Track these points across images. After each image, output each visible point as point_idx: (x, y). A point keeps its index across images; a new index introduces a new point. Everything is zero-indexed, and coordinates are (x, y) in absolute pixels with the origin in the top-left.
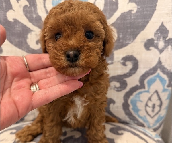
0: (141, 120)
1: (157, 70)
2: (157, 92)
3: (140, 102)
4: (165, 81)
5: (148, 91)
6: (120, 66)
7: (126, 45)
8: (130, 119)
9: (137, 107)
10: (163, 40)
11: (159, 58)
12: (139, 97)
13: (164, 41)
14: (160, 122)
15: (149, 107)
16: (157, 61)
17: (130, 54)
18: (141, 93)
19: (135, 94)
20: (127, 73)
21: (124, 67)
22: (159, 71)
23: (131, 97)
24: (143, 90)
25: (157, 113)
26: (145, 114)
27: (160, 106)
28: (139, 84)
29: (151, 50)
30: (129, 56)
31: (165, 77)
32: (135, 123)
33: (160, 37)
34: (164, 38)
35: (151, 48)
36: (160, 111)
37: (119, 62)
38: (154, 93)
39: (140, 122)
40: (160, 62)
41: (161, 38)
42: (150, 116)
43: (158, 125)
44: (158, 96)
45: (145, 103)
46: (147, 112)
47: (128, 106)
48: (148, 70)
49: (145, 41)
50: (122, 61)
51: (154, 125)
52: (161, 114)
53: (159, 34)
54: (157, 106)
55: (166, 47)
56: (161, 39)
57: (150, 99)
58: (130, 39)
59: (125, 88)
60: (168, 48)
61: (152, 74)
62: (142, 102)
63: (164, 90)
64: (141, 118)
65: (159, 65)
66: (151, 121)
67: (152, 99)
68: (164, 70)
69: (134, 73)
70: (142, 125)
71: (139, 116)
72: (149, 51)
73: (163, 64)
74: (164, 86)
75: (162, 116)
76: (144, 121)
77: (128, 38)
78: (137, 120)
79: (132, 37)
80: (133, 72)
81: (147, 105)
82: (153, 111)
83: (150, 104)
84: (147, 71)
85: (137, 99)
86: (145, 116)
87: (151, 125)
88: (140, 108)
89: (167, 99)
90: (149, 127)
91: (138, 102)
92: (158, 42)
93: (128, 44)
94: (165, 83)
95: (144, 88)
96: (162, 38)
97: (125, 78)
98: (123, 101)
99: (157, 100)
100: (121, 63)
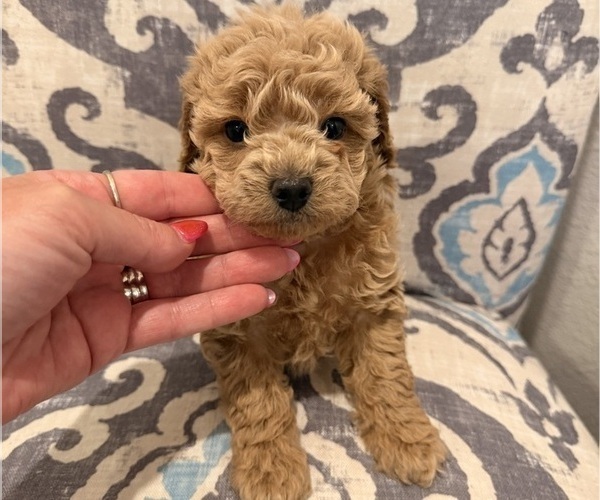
0: (465, 286)
1: (532, 137)
2: (523, 203)
3: (470, 233)
4: (554, 170)
5: (497, 202)
6: (418, 118)
7: (444, 50)
8: (434, 281)
9: (458, 246)
10: (563, 41)
11: (544, 100)
12: (468, 218)
13: (566, 44)
14: (524, 290)
15: (496, 248)
16: (535, 107)
17: (454, 82)
18: (476, 204)
19: (455, 207)
20: (439, 143)
21: (432, 122)
22: (537, 140)
23: (444, 218)
24: (482, 196)
25: (516, 267)
26: (481, 267)
27: (529, 245)
28: (472, 179)
29: (521, 71)
30: (449, 86)
31: (554, 159)
32: (447, 295)
33: (556, 30)
34: (567, 35)
35: (521, 66)
36: (525, 258)
37: (416, 104)
38: (515, 206)
39: (463, 291)
40: (543, 113)
41: (556, 35)
42: (494, 273)
43: (514, 299)
44: (527, 215)
45: (483, 235)
46: (487, 262)
47: (433, 242)
48: (504, 134)
49: (506, 41)
50: (427, 104)
51: (503, 300)
52: (528, 269)
53: (553, 22)
54: (520, 244)
55: (568, 64)
56: (557, 40)
57: (499, 224)
58: (456, 33)
59: (427, 188)
60: (575, 70)
61: (516, 148)
62: (475, 232)
63: (547, 199)
64: (467, 278)
65: (539, 123)
66: (496, 288)
67: (507, 223)
68: (555, 138)
69: (462, 143)
70: (469, 300)
71: (461, 273)
72: (514, 76)
73: (552, 119)
74: (546, 187)
75: (529, 273)
76: (476, 288)
77: (453, 28)
78: (455, 286)
79: (465, 24)
80: (458, 139)
81: (488, 242)
82: (505, 258)
83: (499, 239)
84: (501, 139)
85: (461, 222)
86: (480, 274)
87: (495, 300)
88: (465, 250)
89: (549, 225)
90: (488, 306)
91: (462, 232)
92: (546, 47)
93: (452, 46)
94: (552, 178)
95: (487, 190)
96: (560, 33)
97: (432, 157)
98: (416, 229)
99: (521, 228)
100: (423, 109)
